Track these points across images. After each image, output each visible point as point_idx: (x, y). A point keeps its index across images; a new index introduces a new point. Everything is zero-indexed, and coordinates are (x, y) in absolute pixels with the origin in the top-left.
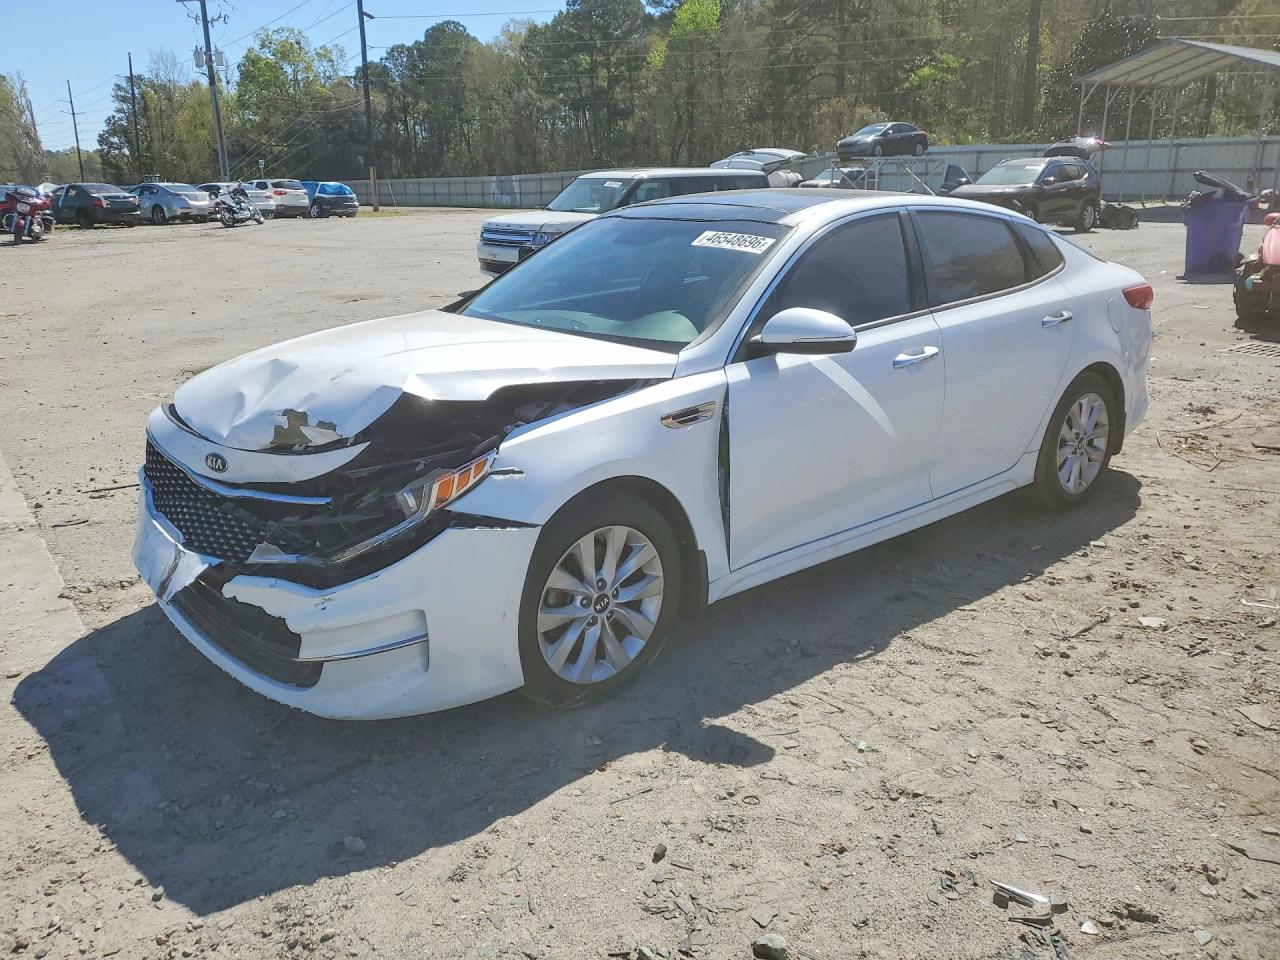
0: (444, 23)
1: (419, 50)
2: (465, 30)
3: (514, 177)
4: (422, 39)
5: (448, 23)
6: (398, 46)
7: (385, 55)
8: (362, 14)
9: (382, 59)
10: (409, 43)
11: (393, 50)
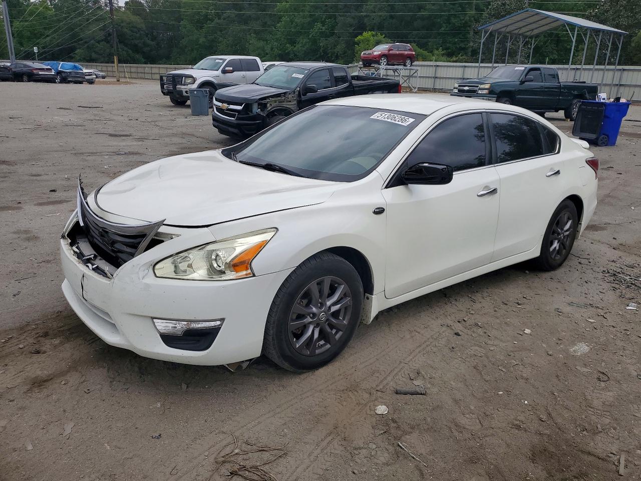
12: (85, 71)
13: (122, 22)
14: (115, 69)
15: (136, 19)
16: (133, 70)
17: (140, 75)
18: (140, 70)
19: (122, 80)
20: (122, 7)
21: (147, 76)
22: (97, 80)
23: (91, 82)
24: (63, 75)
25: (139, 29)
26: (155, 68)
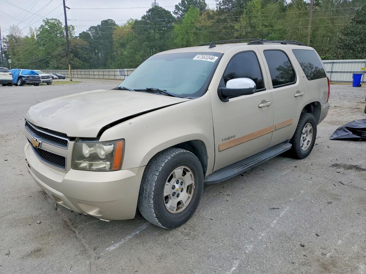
0: (108, 20)
1: (99, 28)
2: (115, 23)
3: (125, 70)
4: (100, 24)
5: (109, 20)
6: (93, 27)
7: (88, 29)
8: (65, 7)
9: (87, 31)
10: (96, 25)
11: (91, 27)
12: (40, 75)
13: (77, 45)
14: (69, 73)
15: (85, 43)
16: (83, 73)
17: (87, 76)
18: (87, 73)
19: (73, 80)
20: (78, 37)
21: (91, 76)
22: (53, 80)
23: (49, 83)
24: (23, 79)
25: (87, 49)
26: (96, 71)
